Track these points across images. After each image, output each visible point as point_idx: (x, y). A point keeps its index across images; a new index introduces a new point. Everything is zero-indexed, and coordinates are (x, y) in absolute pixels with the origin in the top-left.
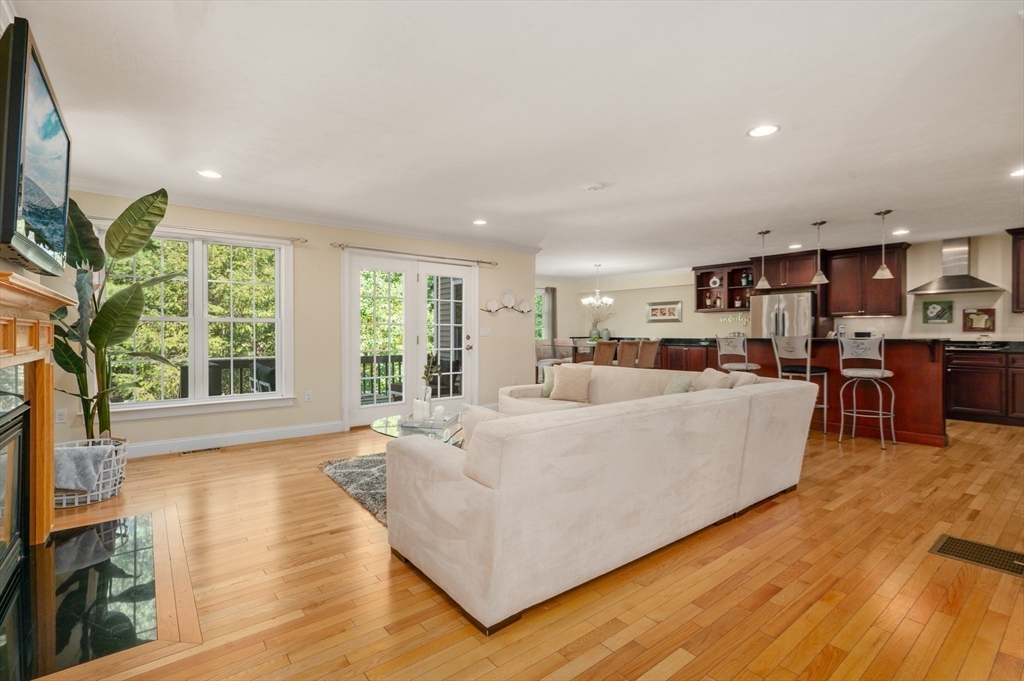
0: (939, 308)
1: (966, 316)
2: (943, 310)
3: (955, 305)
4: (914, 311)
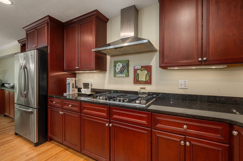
0: (121, 65)
1: (135, 71)
2: (123, 67)
3: (130, 63)
4: (110, 68)
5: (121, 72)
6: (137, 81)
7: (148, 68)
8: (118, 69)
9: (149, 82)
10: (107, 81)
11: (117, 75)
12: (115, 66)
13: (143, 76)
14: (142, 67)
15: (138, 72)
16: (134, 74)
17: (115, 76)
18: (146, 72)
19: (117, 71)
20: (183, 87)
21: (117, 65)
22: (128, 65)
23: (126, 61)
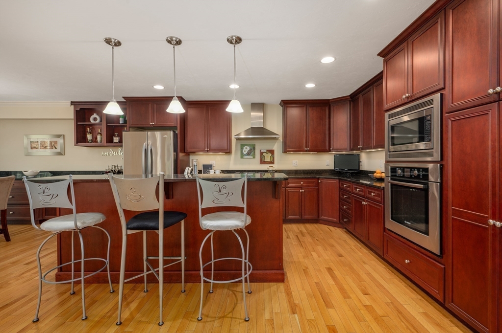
0: (248, 148)
1: (262, 153)
2: (251, 150)
3: (256, 147)
4: (236, 150)
5: (248, 154)
6: (262, 162)
7: (272, 152)
8: (245, 151)
9: (272, 162)
10: (232, 162)
11: (244, 157)
12: (242, 149)
13: (268, 158)
14: (267, 150)
15: (264, 154)
16: (261, 156)
17: (242, 157)
18: (270, 155)
19: (245, 153)
20: (295, 165)
21: (244, 148)
22: (254, 148)
23: (253, 145)
